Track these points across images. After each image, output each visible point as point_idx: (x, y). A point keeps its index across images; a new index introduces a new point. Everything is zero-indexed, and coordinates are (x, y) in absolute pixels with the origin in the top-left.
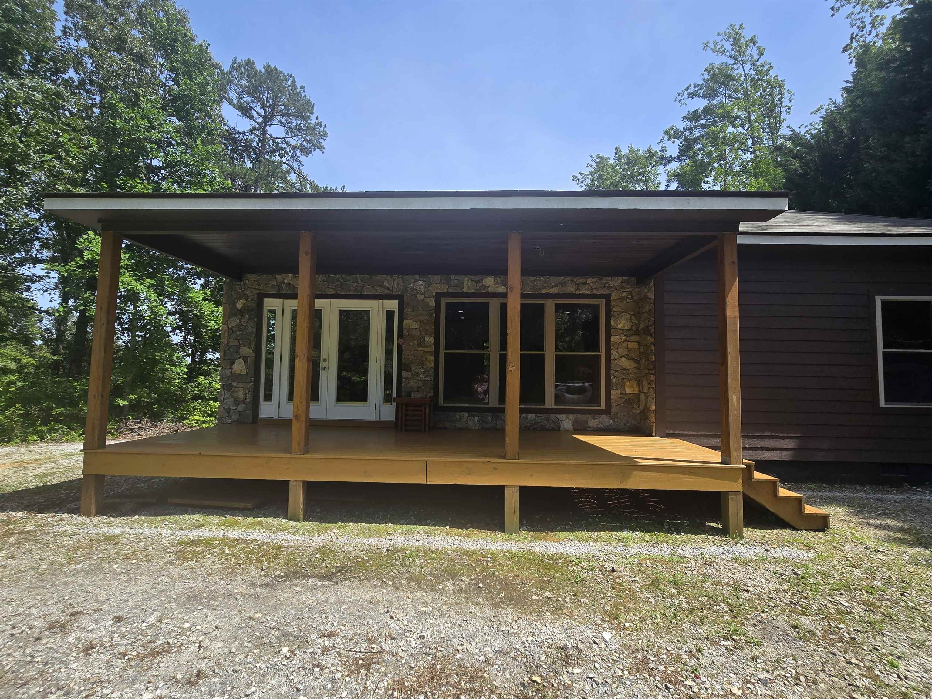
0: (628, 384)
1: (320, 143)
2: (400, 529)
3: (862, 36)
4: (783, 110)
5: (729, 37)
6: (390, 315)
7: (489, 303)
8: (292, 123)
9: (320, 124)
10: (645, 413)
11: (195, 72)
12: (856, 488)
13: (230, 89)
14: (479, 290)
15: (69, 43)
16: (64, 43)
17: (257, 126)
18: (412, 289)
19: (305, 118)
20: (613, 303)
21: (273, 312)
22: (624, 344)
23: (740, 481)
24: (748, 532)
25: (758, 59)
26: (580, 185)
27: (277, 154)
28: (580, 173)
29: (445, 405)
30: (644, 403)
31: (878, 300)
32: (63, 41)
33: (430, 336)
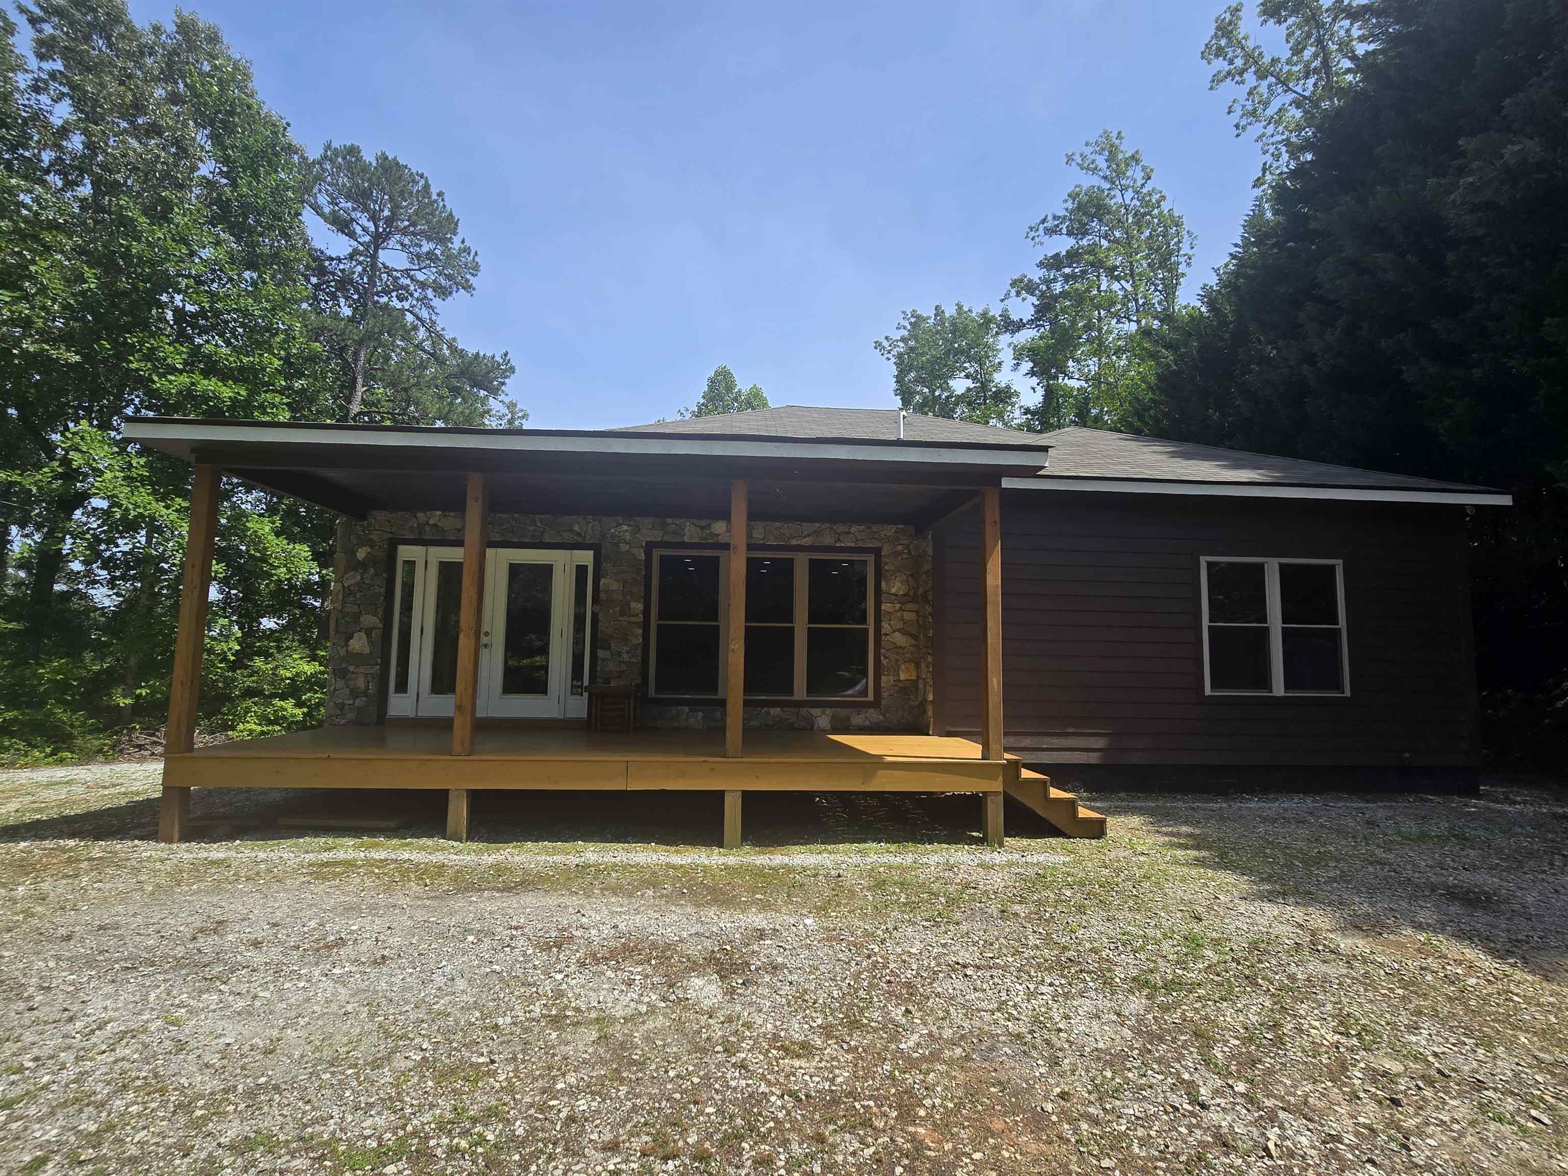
0: (903, 667)
1: (467, 281)
2: (591, 846)
3: (1277, 168)
4: (1182, 259)
5: (1103, 149)
6: (581, 570)
7: (719, 557)
8: (420, 246)
9: (467, 250)
10: (922, 706)
11: (263, 166)
12: (1175, 797)
13: (320, 191)
14: (706, 539)
15: (39, 100)
16: (28, 99)
17: (361, 248)
18: (613, 536)
19: (443, 241)
20: (884, 560)
21: (410, 564)
22: (899, 614)
23: (1001, 778)
24: (1009, 841)
25: (1143, 185)
26: (886, 356)
27: (394, 294)
28: (887, 338)
29: (658, 696)
30: (922, 693)
31: (1204, 560)
32: (27, 96)
33: (638, 601)
